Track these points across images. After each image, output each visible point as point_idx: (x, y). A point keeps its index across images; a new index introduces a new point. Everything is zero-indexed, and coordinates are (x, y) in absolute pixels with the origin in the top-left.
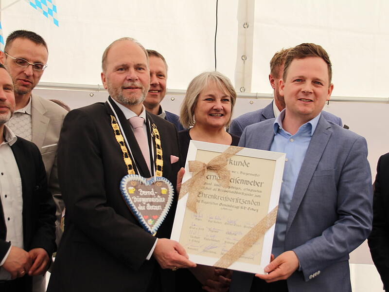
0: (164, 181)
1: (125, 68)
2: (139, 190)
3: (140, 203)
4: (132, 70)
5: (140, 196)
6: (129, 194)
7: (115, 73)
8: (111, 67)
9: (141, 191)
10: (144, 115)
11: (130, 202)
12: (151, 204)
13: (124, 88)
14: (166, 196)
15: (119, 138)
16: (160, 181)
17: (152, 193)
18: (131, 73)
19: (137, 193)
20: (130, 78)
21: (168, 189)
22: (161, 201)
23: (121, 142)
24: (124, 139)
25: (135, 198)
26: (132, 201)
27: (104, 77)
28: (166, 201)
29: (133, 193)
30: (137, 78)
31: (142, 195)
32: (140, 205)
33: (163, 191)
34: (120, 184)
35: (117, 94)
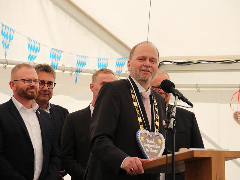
0: (160, 135)
1: (144, 59)
2: (146, 139)
3: (147, 147)
4: (148, 61)
5: (146, 142)
6: (141, 141)
7: (136, 61)
8: (135, 57)
9: (148, 140)
11: (142, 146)
12: (153, 149)
13: (141, 71)
14: (161, 145)
15: (135, 104)
16: (158, 135)
17: (153, 142)
18: (147, 62)
19: (145, 141)
20: (146, 65)
21: (162, 141)
22: (158, 148)
23: (136, 107)
24: (138, 105)
25: (144, 144)
26: (143, 145)
27: (129, 64)
28: (161, 148)
29: (143, 140)
30: (150, 66)
31: (148, 142)
32: (147, 148)
33: (160, 141)
34: (136, 134)
35: (136, 74)
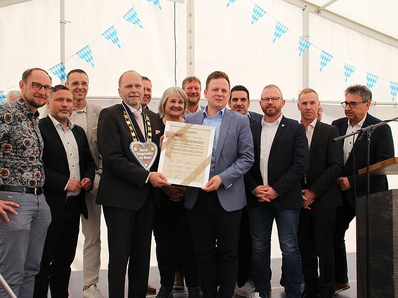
1: (130, 86)
2: (139, 149)
4: (134, 87)
5: (140, 152)
6: (134, 151)
7: (125, 89)
8: (123, 86)
9: (141, 150)
10: (141, 110)
12: (146, 156)
13: (130, 97)
14: (153, 152)
15: (128, 123)
16: (150, 144)
17: (146, 150)
18: (133, 89)
19: (138, 151)
20: (133, 91)
21: (155, 148)
22: (151, 154)
24: (131, 123)
25: (137, 153)
26: (136, 155)
27: (119, 91)
28: (154, 154)
29: (136, 150)
32: (140, 157)
33: (152, 149)
34: (129, 146)
35: (126, 100)
